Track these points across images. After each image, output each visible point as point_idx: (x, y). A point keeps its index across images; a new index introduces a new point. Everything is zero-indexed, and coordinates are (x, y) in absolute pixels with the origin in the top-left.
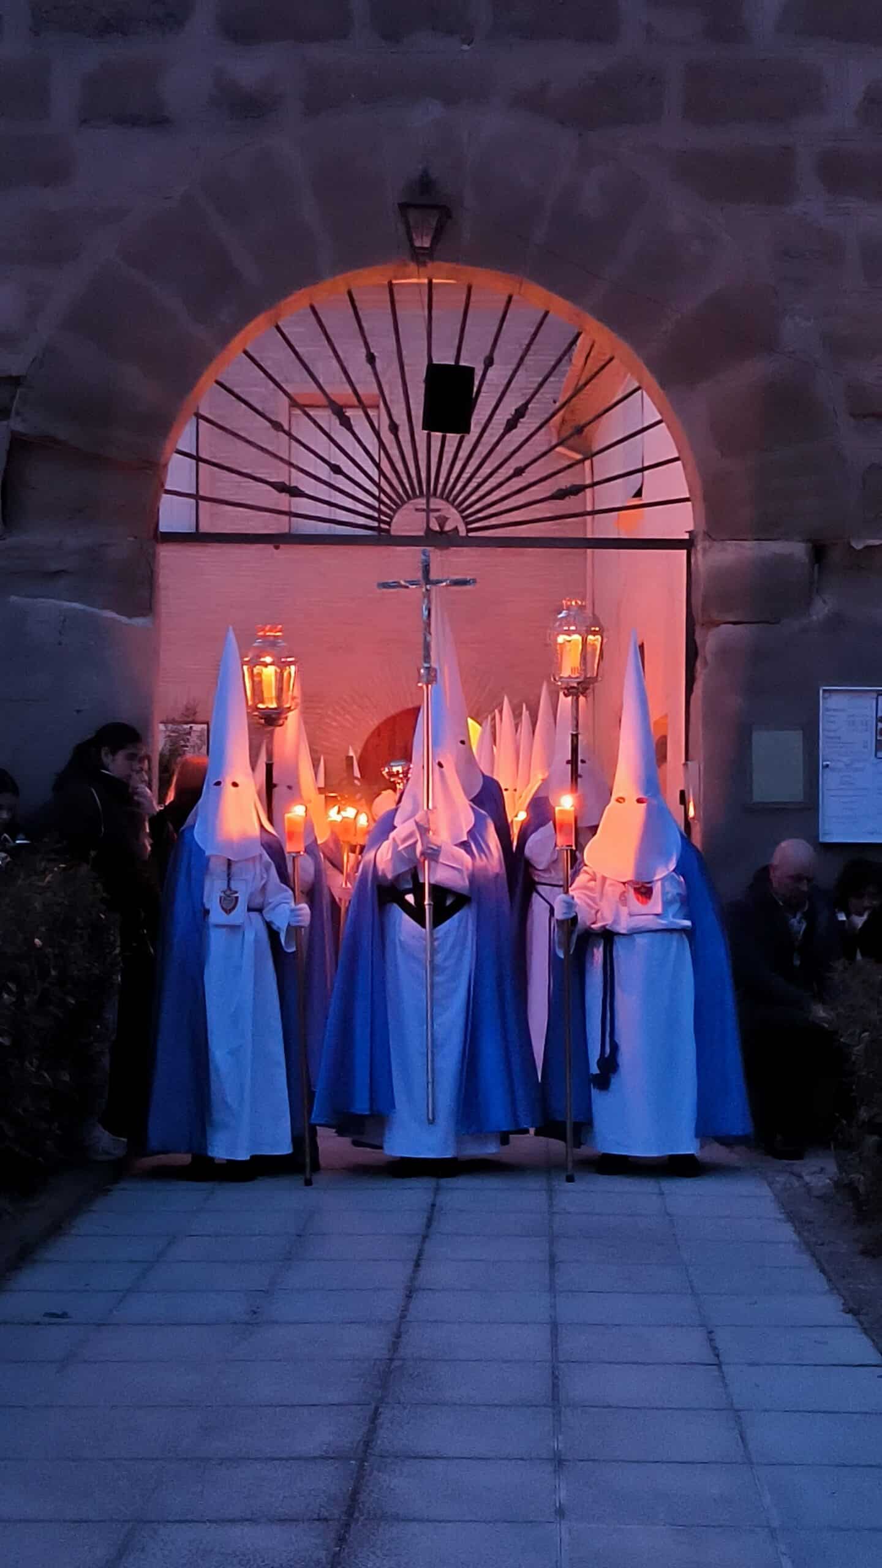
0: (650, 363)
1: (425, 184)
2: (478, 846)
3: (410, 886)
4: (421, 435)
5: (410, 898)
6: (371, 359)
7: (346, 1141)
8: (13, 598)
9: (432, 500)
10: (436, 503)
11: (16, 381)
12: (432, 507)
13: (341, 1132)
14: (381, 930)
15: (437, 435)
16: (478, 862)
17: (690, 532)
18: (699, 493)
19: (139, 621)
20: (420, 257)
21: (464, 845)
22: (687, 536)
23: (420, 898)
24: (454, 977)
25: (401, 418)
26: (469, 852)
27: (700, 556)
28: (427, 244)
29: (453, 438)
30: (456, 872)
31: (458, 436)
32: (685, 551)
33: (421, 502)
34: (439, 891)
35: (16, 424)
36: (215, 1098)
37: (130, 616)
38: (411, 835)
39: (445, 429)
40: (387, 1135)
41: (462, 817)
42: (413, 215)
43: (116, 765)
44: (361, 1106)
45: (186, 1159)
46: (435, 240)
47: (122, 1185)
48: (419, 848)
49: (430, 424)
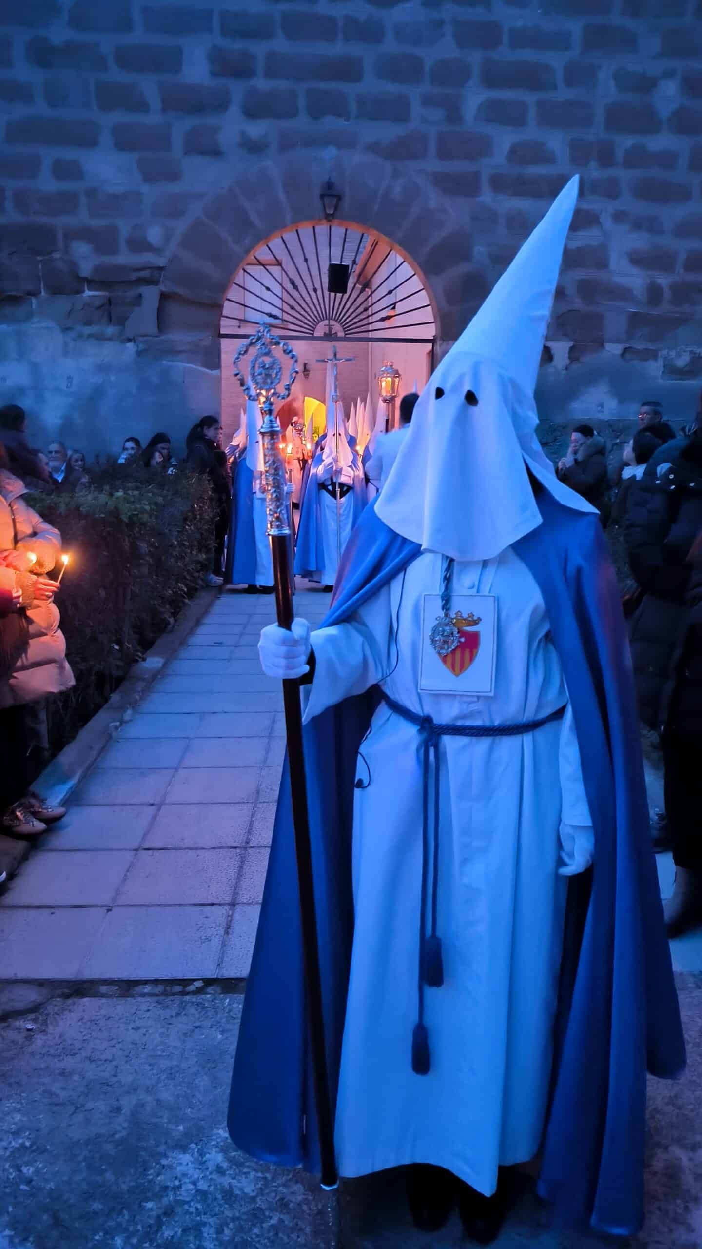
0: (420, 265)
1: (329, 185)
2: (355, 467)
3: (330, 483)
4: (326, 293)
5: (330, 488)
6: (306, 260)
7: (306, 580)
8: (164, 362)
9: (331, 321)
10: (332, 322)
11: (161, 269)
12: (331, 324)
13: (303, 577)
14: (319, 500)
15: (333, 294)
16: (356, 474)
17: (434, 336)
18: (438, 319)
19: (214, 372)
20: (329, 218)
21: (350, 467)
22: (432, 338)
23: (334, 488)
24: (348, 517)
25: (318, 286)
26: (353, 469)
27: (438, 347)
28: (332, 212)
29: (339, 295)
30: (348, 478)
31: (341, 294)
32: (431, 344)
33: (326, 322)
34: (342, 485)
35: (162, 287)
36: (259, 563)
37: (211, 370)
38: (331, 463)
39: (336, 292)
40: (323, 577)
41: (350, 457)
42: (326, 200)
43: (210, 433)
44: (313, 568)
45: (246, 586)
46: (336, 209)
47: (223, 596)
48: (334, 469)
49: (331, 290)
